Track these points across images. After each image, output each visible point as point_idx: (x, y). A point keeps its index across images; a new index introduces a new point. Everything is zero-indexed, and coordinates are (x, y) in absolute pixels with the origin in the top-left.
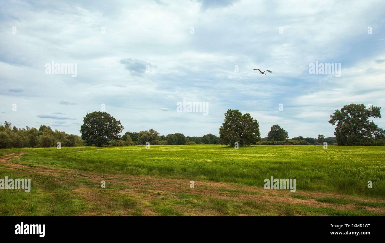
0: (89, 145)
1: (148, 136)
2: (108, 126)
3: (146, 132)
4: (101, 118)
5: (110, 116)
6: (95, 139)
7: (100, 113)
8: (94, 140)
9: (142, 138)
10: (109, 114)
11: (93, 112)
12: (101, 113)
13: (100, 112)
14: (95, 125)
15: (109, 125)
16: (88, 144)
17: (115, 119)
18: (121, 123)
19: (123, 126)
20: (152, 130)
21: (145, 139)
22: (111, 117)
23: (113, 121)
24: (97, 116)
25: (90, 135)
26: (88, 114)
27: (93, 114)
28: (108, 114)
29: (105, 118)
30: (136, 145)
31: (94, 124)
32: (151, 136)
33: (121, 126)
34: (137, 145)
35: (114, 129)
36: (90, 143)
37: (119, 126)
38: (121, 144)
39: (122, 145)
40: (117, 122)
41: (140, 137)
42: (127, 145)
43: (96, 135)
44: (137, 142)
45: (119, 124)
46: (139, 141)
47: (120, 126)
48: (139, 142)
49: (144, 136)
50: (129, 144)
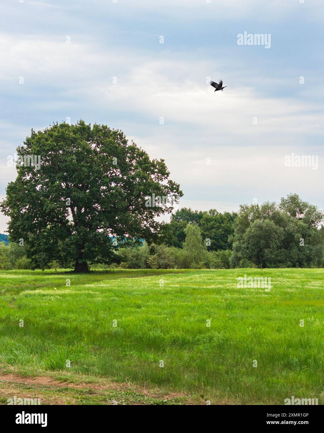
0: (38, 267)
1: (274, 226)
2: (113, 185)
3: (266, 208)
4: (89, 151)
5: (125, 142)
6: (63, 239)
7: (83, 129)
8: (60, 243)
9: (249, 238)
10: (121, 135)
11: (56, 127)
12: (89, 128)
13: (82, 123)
14: (65, 179)
15: (122, 180)
16: (36, 261)
17: (143, 154)
18: (169, 170)
19: (177, 183)
20: (294, 199)
21: (263, 242)
22: (129, 144)
23: (134, 162)
24: (74, 141)
25: (42, 225)
26: (34, 135)
27: (56, 134)
28: (115, 133)
29: (103, 151)
30: (227, 265)
31: (60, 174)
32: (291, 227)
33: (170, 182)
34: (228, 267)
35: (139, 196)
36: (43, 255)
37: (160, 182)
38: (162, 262)
39: (166, 266)
40: (154, 166)
41: (243, 232)
42: (185, 265)
43: (64, 222)
44: (231, 254)
45: (163, 174)
46: (238, 249)
47: (165, 182)
48: (239, 255)
49: (260, 227)
50: (194, 264)
